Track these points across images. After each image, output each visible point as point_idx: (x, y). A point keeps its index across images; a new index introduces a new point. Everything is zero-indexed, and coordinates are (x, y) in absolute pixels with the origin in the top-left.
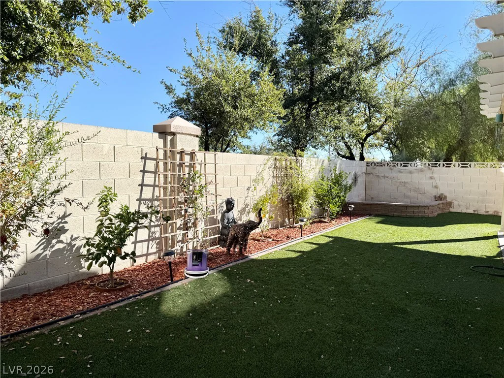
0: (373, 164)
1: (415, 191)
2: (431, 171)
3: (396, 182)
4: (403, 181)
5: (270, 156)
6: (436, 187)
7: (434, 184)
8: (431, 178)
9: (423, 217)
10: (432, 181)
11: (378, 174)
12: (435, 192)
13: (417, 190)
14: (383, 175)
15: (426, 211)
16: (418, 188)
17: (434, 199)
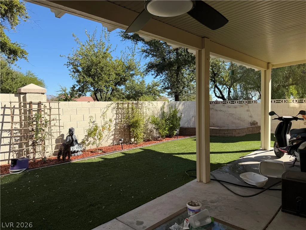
0: (213, 103)
1: (238, 119)
2: (247, 106)
3: (227, 113)
4: (231, 113)
5: (113, 102)
6: (251, 117)
7: (250, 115)
8: (248, 111)
9: (230, 137)
10: (248, 113)
11: (216, 109)
12: (250, 120)
13: (239, 119)
14: (219, 109)
15: (234, 133)
16: (240, 118)
17: (250, 125)
